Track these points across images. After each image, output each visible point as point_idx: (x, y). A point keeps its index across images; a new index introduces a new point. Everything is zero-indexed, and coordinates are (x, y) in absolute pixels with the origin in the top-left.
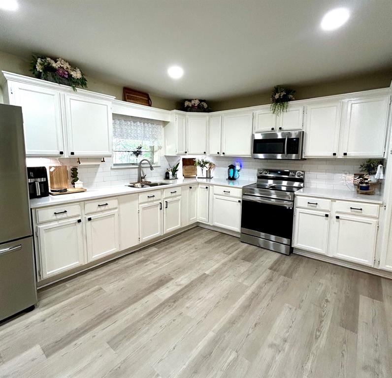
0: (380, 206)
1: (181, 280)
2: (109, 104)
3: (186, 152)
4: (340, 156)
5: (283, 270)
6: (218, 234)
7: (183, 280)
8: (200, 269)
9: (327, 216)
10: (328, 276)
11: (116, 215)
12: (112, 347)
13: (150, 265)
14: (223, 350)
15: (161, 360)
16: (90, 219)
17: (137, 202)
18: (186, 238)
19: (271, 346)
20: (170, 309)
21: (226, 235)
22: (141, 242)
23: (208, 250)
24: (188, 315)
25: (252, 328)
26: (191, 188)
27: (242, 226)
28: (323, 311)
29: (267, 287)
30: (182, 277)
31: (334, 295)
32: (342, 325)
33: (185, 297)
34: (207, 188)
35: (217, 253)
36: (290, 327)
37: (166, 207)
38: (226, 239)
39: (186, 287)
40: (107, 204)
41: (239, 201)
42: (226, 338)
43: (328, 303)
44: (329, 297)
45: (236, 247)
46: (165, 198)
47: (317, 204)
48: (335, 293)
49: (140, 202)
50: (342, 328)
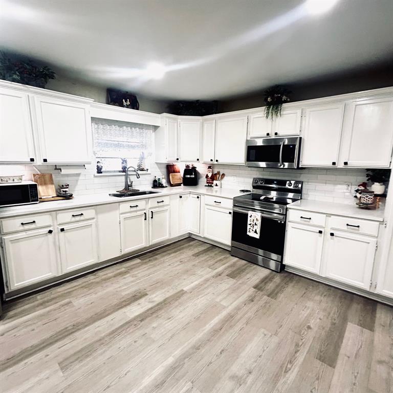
0: (380, 224)
1: (155, 297)
2: (87, 107)
3: (178, 159)
4: (341, 165)
5: (268, 289)
6: (209, 246)
7: (157, 297)
8: (179, 284)
9: (320, 232)
10: (318, 298)
11: (94, 226)
12: (62, 369)
13: (128, 278)
14: (178, 380)
15: (108, 387)
16: (62, 230)
17: (117, 212)
18: (173, 250)
19: (233, 377)
20: (134, 329)
21: (217, 248)
22: (123, 253)
23: (194, 263)
24: (152, 336)
25: (217, 356)
26: (181, 197)
27: (233, 239)
28: (302, 339)
29: (246, 308)
30: (157, 293)
31: (318, 320)
32: (318, 357)
33: (154, 315)
34: (198, 197)
35: (202, 268)
36: (260, 357)
37: (152, 218)
38: (216, 252)
39: (158, 305)
40: (82, 214)
41: (230, 213)
42: (185, 366)
43: (310, 330)
44: (312, 323)
45: (224, 261)
46: (150, 208)
47: (310, 219)
48: (320, 319)
49: (121, 212)
50: (319, 361)
